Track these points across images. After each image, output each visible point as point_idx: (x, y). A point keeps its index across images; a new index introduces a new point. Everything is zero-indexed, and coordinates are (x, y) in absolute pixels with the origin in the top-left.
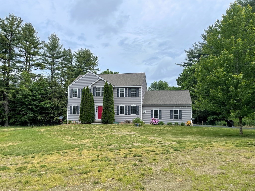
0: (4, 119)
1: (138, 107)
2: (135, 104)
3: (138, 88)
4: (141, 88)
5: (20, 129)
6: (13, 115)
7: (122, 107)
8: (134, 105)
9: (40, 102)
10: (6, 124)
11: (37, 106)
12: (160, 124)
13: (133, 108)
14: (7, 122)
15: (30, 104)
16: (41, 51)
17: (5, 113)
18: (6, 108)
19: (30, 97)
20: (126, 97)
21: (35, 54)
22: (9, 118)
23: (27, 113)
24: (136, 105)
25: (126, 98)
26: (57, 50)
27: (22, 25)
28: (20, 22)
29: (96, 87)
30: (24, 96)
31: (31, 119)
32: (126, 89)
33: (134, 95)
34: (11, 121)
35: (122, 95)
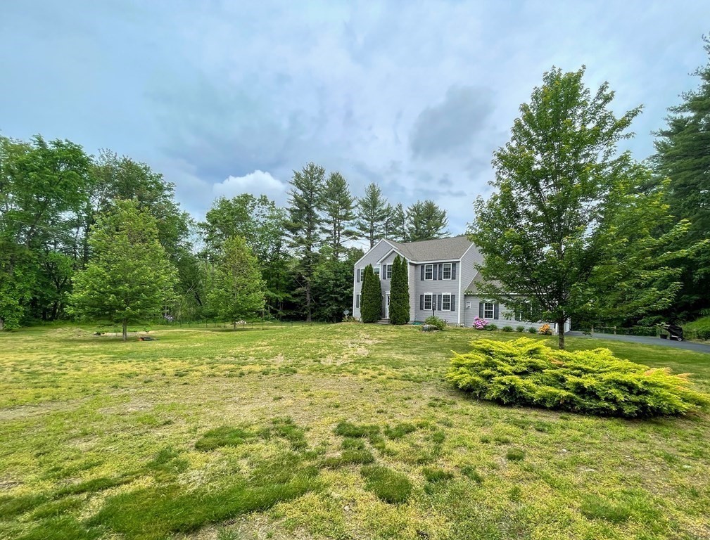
0: (305, 312)
1: (453, 296)
2: (448, 292)
3: (454, 264)
4: (460, 263)
5: (322, 327)
6: (316, 307)
7: (428, 298)
8: (448, 294)
9: (345, 289)
10: (308, 320)
11: (343, 295)
12: (489, 329)
13: (446, 298)
14: (310, 316)
15: (332, 292)
16: (355, 212)
17: (306, 304)
18: (308, 298)
19: (331, 282)
20: (435, 279)
21: (346, 217)
22: (312, 311)
23: (330, 305)
24: (450, 294)
25: (435, 281)
26: (378, 208)
27: (327, 177)
28: (321, 172)
29: (387, 264)
30: (324, 280)
31: (336, 312)
32: (435, 265)
33: (447, 275)
34: (314, 315)
35: (429, 276)
